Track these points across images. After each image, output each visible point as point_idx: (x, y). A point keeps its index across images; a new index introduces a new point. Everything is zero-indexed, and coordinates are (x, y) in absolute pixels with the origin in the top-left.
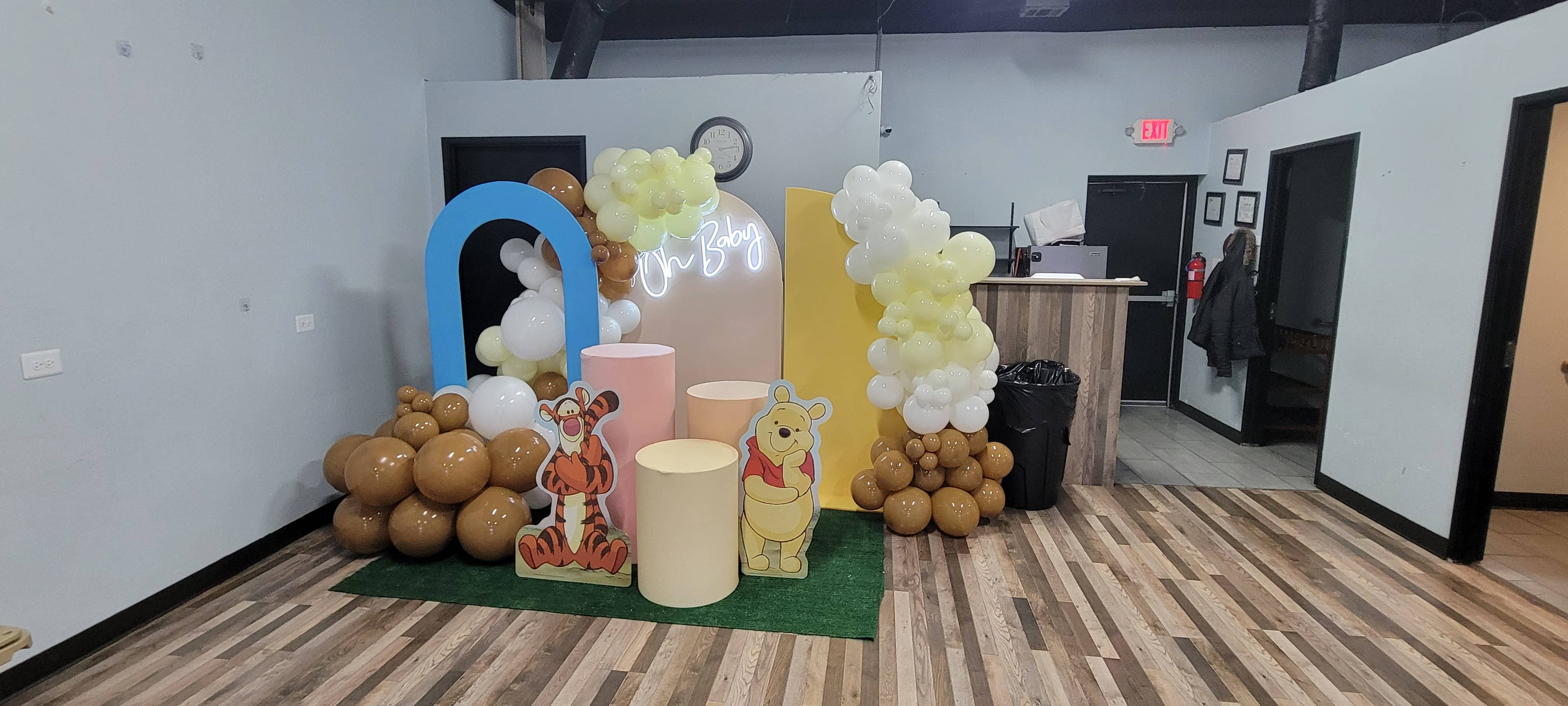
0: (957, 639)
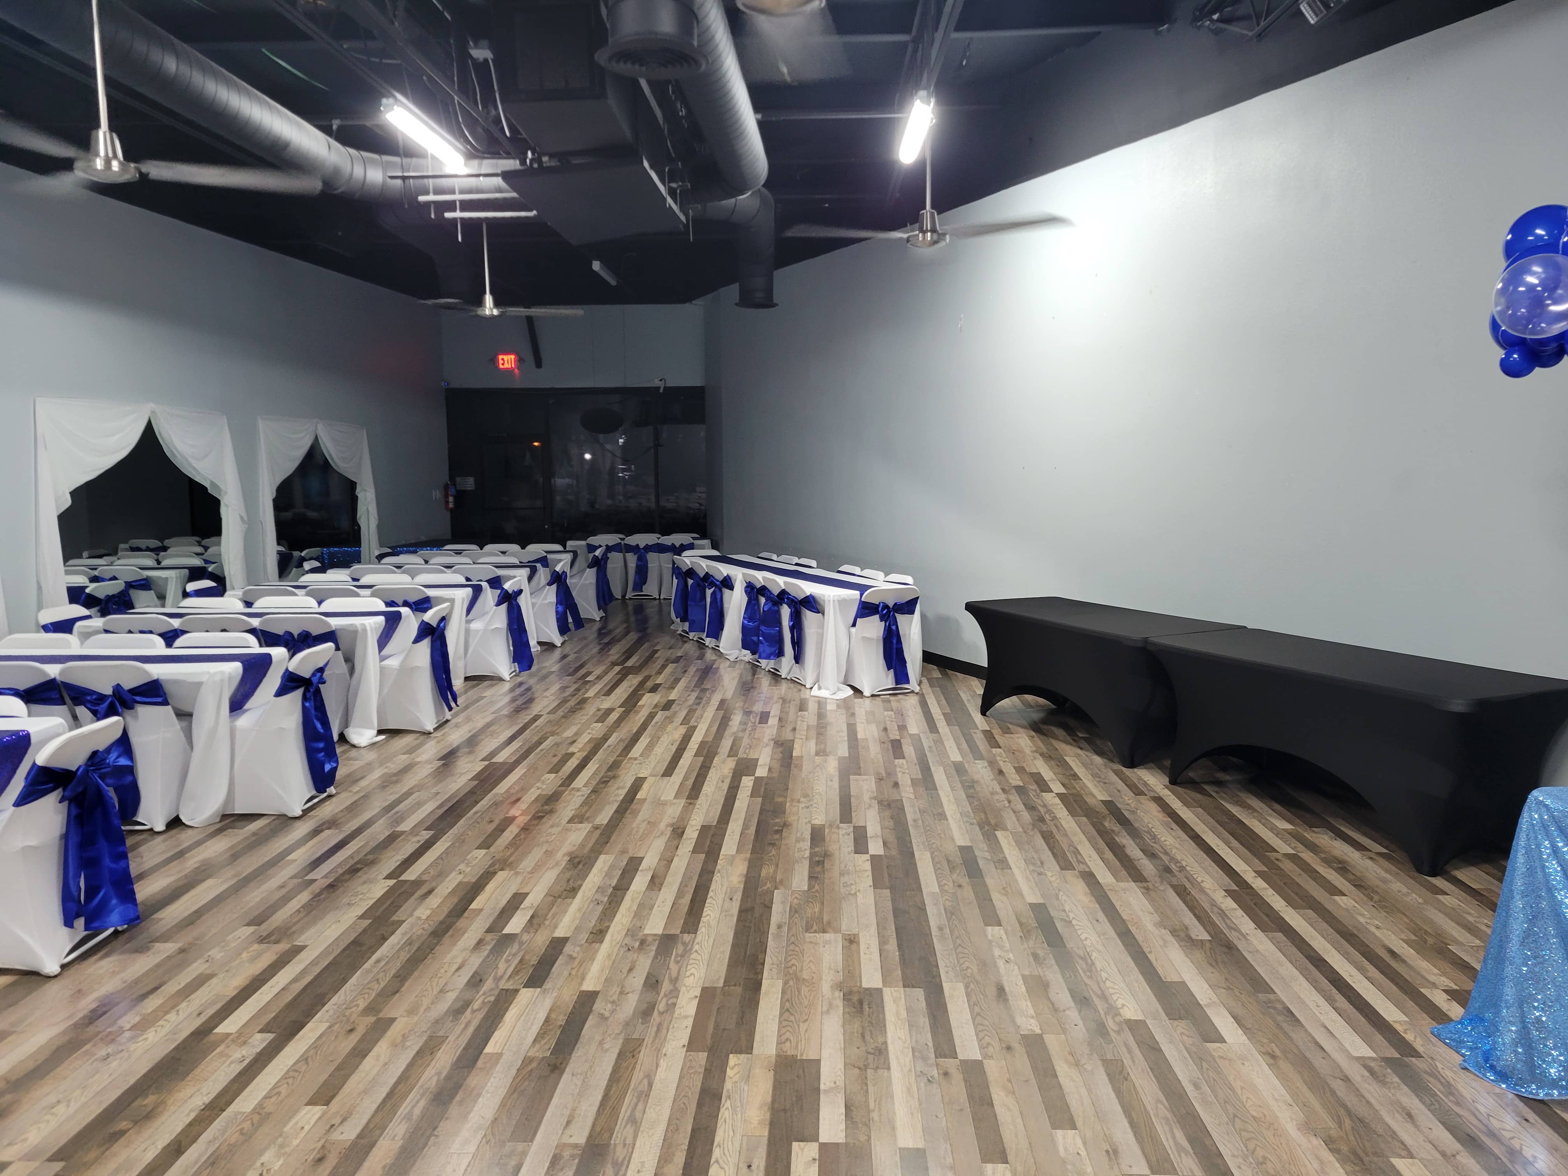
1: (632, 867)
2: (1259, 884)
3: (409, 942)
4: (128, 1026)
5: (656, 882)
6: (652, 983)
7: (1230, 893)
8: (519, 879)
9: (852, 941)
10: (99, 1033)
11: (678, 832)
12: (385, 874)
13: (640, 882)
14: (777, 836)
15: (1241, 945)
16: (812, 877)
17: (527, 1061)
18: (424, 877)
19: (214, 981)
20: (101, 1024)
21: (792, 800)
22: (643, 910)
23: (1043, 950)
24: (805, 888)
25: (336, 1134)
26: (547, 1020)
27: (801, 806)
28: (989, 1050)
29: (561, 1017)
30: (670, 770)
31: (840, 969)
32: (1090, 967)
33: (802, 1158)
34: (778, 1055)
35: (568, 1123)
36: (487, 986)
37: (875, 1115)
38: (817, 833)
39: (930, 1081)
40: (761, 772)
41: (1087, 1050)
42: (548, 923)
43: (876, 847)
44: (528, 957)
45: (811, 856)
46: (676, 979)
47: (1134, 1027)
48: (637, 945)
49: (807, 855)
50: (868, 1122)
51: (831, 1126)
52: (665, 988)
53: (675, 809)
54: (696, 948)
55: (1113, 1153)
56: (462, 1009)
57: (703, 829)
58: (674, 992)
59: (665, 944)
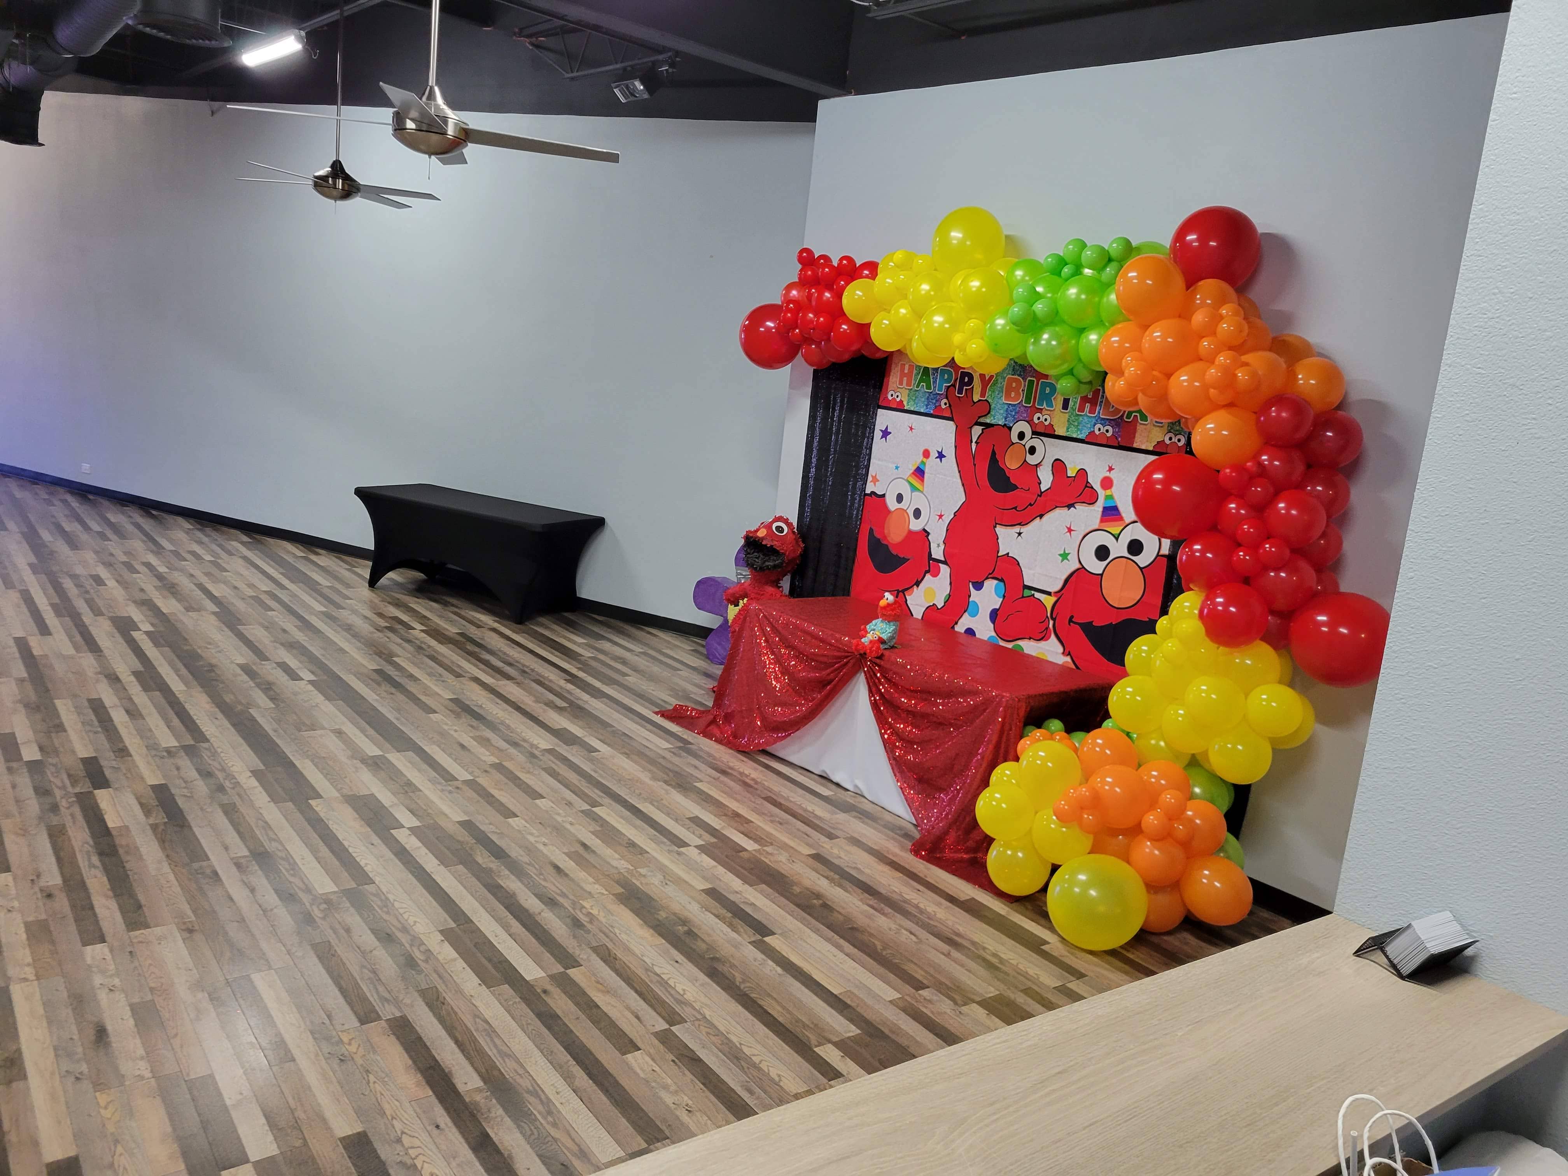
0: (476, 1104)
1: (98, 708)
2: (581, 674)
5: (133, 713)
6: (205, 773)
7: (568, 681)
9: (339, 733)
11: (114, 679)
13: (119, 717)
14: (213, 674)
15: (586, 706)
16: (272, 699)
17: (154, 827)
21: (199, 647)
22: (144, 733)
23: (475, 723)
24: (273, 706)
25: (42, 883)
26: (141, 805)
27: (213, 651)
28: (476, 774)
29: (151, 801)
30: (44, 630)
31: (345, 748)
32: (508, 727)
33: (402, 836)
34: (343, 796)
35: (226, 848)
36: (58, 793)
37: (430, 811)
38: (247, 669)
39: (450, 792)
40: (146, 627)
41: (530, 766)
42: (61, 749)
43: (307, 675)
44: (72, 772)
45: (258, 685)
46: (223, 770)
47: (550, 751)
48: (165, 754)
49: (252, 684)
50: (429, 815)
51: (408, 820)
52: (220, 775)
53: (88, 661)
54: (219, 750)
55: (569, 804)
56: (55, 808)
57: (136, 674)
58: (230, 776)
59: (190, 751)
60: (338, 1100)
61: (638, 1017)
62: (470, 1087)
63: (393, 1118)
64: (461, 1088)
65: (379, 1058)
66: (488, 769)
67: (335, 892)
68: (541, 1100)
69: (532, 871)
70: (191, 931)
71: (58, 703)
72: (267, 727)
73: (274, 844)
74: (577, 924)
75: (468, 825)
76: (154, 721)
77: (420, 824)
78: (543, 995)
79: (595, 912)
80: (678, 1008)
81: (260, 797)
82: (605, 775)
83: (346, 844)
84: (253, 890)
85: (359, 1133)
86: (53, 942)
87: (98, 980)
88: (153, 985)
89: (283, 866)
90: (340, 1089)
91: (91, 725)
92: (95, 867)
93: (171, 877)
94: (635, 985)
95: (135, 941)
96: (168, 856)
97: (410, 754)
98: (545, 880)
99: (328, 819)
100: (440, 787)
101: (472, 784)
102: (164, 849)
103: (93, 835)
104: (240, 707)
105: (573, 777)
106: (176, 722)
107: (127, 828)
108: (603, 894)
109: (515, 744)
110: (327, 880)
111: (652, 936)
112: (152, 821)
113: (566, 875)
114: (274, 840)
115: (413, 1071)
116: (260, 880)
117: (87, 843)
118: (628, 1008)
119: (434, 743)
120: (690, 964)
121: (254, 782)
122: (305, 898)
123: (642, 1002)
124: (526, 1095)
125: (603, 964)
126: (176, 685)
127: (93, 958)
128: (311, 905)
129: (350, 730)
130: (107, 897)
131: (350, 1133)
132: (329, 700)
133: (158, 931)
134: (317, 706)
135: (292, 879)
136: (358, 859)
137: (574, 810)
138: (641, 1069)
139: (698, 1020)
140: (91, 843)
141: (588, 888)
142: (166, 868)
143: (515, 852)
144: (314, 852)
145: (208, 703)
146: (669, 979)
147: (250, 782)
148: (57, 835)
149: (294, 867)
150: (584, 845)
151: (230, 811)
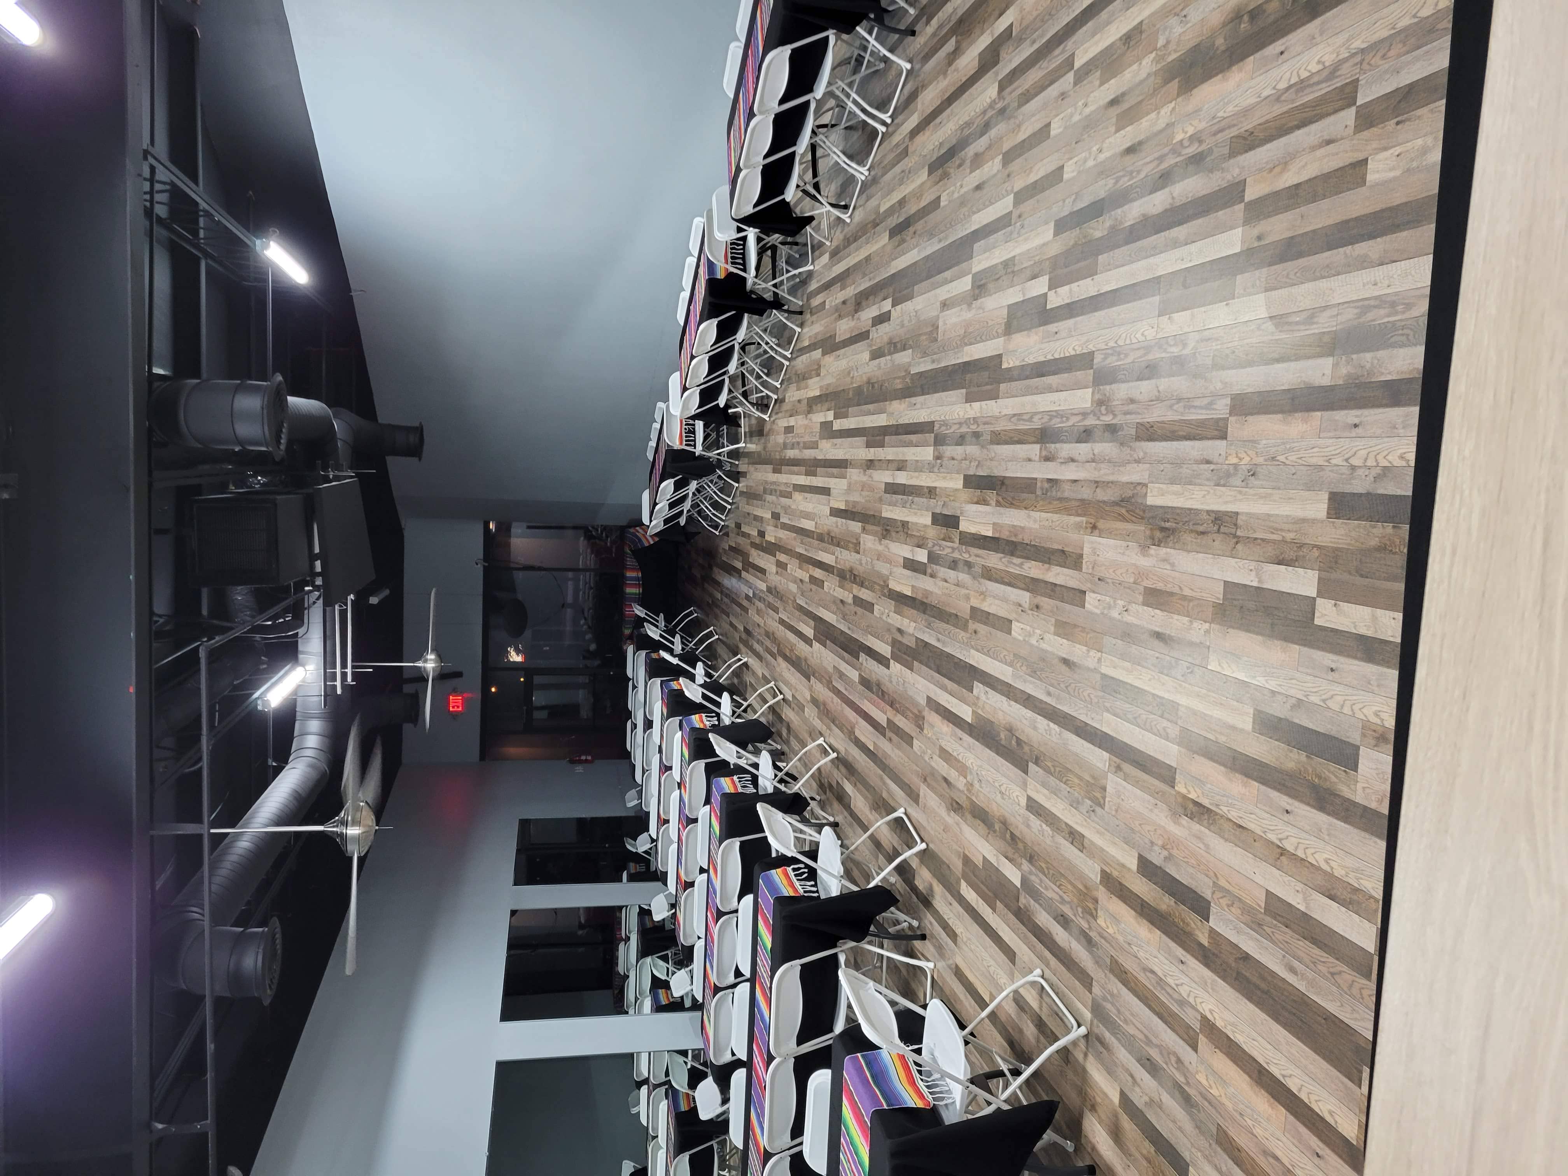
1: (893, 489)
3: (929, 626)
4: (965, 781)
5: (901, 466)
6: (961, 440)
8: (895, 569)
9: (945, 305)
10: (967, 797)
11: (870, 464)
12: (886, 670)
13: (902, 478)
14: (876, 385)
15: (960, 12)
16: (904, 349)
17: (999, 504)
18: (890, 640)
19: (943, 744)
20: (963, 801)
21: (852, 383)
22: (918, 467)
23: (956, 161)
24: (910, 351)
25: (1026, 606)
26: (977, 503)
27: (856, 374)
28: (1009, 188)
29: (976, 494)
30: (825, 491)
31: (959, 308)
32: (968, 124)
33: (1055, 300)
34: (1005, 335)
35: (1030, 460)
36: (956, 555)
37: (1037, 258)
38: (876, 355)
39: (1022, 227)
40: (830, 416)
41: (1012, 121)
42: (922, 533)
43: (887, 305)
44: (942, 536)
45: (890, 354)
46: (960, 424)
47: (1001, 89)
48: (939, 461)
49: (889, 358)
50: (1041, 262)
51: (1040, 286)
52: (964, 429)
53: (854, 474)
54: (943, 418)
55: (1063, 96)
56: (969, 565)
57: (869, 445)
58: (967, 422)
59: (939, 441)
60: (1290, 499)
61: (1329, 142)
62: (1328, 372)
63: (1328, 461)
64: (1326, 381)
65: (1264, 442)
66: (1007, 172)
67: (1093, 393)
68: (1375, 307)
69: (1125, 182)
70: (1094, 527)
71: (884, 515)
72: (929, 367)
73: (1036, 419)
74: (1197, 161)
75: (1061, 226)
76: (911, 454)
77: (1046, 278)
78: (1262, 243)
79: (1191, 131)
80: (1338, 83)
81: (990, 408)
82: (1040, 31)
83: (1049, 357)
84: (1073, 460)
85: (1330, 499)
86: (1075, 626)
87: (1115, 614)
88: (1132, 580)
89: (1056, 423)
90: (1280, 492)
91: (906, 502)
92: (1022, 564)
93: (1044, 515)
94: (1291, 124)
95: (1090, 571)
96: (1026, 508)
97: (976, 246)
98: (1139, 172)
99: (1023, 360)
100: (1015, 235)
101: (1020, 198)
102: (1018, 507)
103: (996, 551)
104: (908, 380)
105: (1034, 76)
106: (913, 438)
107: (994, 524)
108: (1174, 109)
109: (986, 127)
110: (1079, 393)
111: (1240, 70)
112: (993, 503)
113: (1140, 143)
114: (1032, 418)
115: (1290, 418)
116: (1066, 449)
117: (1001, 559)
118: (1313, 149)
119: (969, 216)
120: (1290, 36)
121: (976, 405)
122: (1090, 421)
123: (1314, 127)
124: (1361, 320)
125: (1252, 153)
126: (881, 420)
127: (1096, 607)
128: (1098, 419)
129: (944, 292)
130: (1048, 569)
131: (1326, 506)
132: (912, 298)
133: (1086, 551)
134: (916, 312)
135: (1070, 423)
136: (1067, 355)
137: (1071, 93)
138: (1391, 170)
139: (1361, 63)
140: (1002, 555)
141: (1161, 124)
142: (1036, 515)
143: (1101, 189)
144: (1050, 390)
145: (900, 404)
146: (1299, 76)
147: (976, 409)
148: (988, 574)
149: (1058, 414)
150: (1114, 102)
151: (998, 438)
